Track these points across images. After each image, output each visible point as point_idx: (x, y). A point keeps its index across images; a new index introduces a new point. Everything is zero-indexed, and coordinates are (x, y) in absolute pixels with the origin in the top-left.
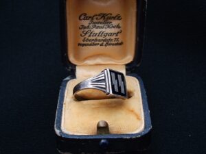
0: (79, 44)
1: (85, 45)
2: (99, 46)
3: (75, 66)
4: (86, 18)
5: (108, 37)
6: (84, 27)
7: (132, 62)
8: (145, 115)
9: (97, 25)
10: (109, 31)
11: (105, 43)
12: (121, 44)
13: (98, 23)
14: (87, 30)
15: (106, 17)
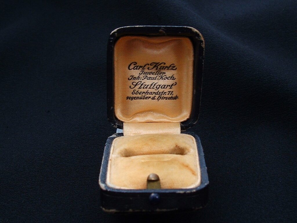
0: (128, 98)
1: (134, 98)
2: (150, 99)
3: (122, 122)
4: (137, 67)
5: (161, 90)
6: (133, 78)
7: (188, 119)
8: (201, 171)
9: (149, 76)
10: (162, 82)
11: (157, 96)
12: (176, 98)
13: (150, 73)
14: (137, 81)
15: (159, 67)
